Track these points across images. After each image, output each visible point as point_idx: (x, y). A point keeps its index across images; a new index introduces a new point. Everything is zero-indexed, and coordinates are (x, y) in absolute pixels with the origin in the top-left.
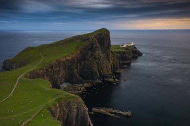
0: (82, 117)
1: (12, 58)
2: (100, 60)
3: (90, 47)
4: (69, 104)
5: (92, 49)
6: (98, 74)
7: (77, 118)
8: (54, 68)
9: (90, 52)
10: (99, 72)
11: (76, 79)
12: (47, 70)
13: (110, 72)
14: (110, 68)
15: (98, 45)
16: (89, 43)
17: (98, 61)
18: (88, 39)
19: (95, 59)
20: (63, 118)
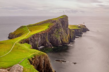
0: (47, 64)
1: (13, 32)
2: (61, 34)
3: (56, 26)
4: (40, 57)
5: (57, 27)
6: (61, 42)
7: (44, 64)
8: (35, 38)
9: (56, 29)
10: (61, 40)
11: (48, 44)
12: (31, 39)
13: (68, 40)
14: (68, 38)
15: (61, 25)
16: (55, 24)
17: (60, 34)
18: (55, 21)
19: (59, 33)
20: (36, 64)
